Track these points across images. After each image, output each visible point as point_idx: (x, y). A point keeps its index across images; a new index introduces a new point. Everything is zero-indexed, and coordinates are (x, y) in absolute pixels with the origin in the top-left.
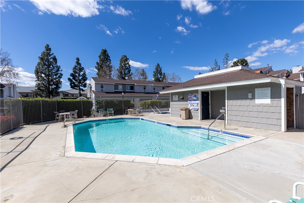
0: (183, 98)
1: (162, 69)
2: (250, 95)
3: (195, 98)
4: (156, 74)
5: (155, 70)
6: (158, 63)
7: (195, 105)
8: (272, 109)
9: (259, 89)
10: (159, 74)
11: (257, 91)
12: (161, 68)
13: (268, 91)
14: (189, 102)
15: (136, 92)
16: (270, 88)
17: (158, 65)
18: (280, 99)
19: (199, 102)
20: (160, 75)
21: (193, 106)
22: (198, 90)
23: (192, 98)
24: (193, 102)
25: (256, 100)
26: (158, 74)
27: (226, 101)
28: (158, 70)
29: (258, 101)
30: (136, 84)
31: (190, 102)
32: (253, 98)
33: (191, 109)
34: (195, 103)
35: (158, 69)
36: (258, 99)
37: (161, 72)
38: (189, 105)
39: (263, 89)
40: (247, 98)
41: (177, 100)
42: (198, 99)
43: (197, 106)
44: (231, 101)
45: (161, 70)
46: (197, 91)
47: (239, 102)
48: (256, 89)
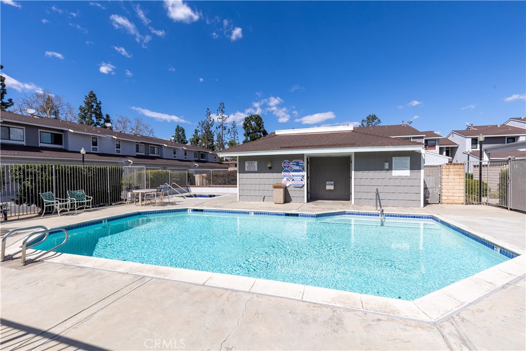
0: (270, 168)
1: (101, 105)
2: (387, 165)
3: (297, 168)
4: (86, 114)
5: (84, 105)
6: (92, 92)
7: (297, 179)
8: (410, 183)
9: (398, 158)
10: (93, 115)
11: (395, 160)
12: (100, 103)
13: (407, 161)
14: (283, 173)
15: (70, 150)
16: (409, 158)
17: (92, 96)
18: (419, 171)
19: (305, 174)
20: (97, 118)
21: (293, 180)
22: (304, 154)
23: (291, 168)
24: (292, 174)
25: (393, 171)
26: (91, 115)
27: (353, 172)
28: (92, 106)
29: (395, 173)
30: (70, 130)
31: (287, 174)
32: (390, 169)
33: (287, 185)
34: (297, 176)
35: (93, 104)
36: (395, 170)
37: (100, 112)
38: (285, 179)
39: (402, 158)
40: (382, 169)
41: (256, 170)
42: (303, 169)
43: (302, 180)
44: (360, 172)
45: (100, 109)
46: (301, 157)
47: (371, 174)
48: (393, 158)
